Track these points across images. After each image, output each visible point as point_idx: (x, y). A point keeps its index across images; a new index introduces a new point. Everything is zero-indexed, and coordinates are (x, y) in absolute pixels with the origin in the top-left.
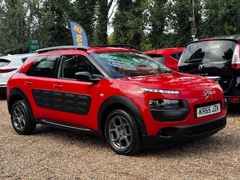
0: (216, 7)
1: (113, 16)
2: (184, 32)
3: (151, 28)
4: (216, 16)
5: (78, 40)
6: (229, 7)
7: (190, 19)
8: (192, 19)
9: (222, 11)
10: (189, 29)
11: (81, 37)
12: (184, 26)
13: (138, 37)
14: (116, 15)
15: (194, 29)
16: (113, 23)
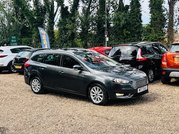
0: (119, 20)
1: (58, 21)
2: (100, 33)
3: (81, 29)
4: (119, 25)
5: (43, 38)
6: (126, 20)
7: (104, 26)
8: (105, 26)
9: (123, 22)
10: (103, 31)
11: (45, 36)
12: (101, 29)
13: (73, 35)
14: (60, 20)
15: (106, 32)
16: (58, 25)
